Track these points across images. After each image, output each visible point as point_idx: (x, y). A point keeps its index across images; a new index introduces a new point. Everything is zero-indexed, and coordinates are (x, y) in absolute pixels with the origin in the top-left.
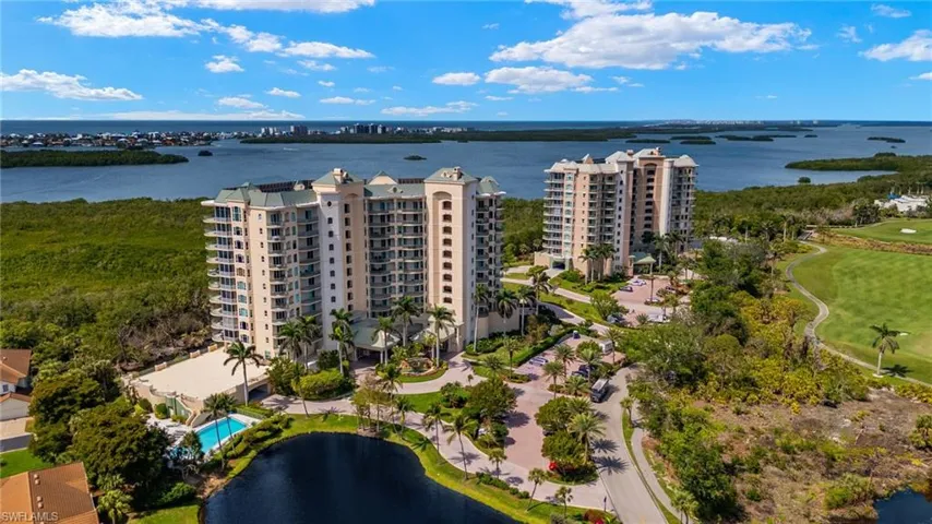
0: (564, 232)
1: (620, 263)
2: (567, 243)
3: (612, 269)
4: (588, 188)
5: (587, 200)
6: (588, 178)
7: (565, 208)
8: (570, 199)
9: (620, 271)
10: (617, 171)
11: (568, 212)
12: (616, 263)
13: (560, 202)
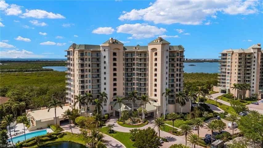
0: (227, 78)
1: (254, 93)
2: (228, 83)
3: (250, 95)
4: (237, 59)
5: (237, 64)
6: (238, 55)
7: (227, 68)
8: (230, 64)
9: (255, 96)
10: (252, 52)
11: (229, 69)
12: (252, 93)
13: (225, 66)
